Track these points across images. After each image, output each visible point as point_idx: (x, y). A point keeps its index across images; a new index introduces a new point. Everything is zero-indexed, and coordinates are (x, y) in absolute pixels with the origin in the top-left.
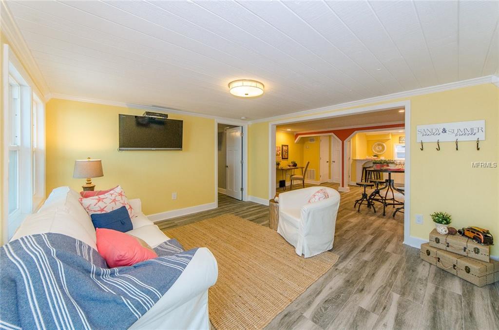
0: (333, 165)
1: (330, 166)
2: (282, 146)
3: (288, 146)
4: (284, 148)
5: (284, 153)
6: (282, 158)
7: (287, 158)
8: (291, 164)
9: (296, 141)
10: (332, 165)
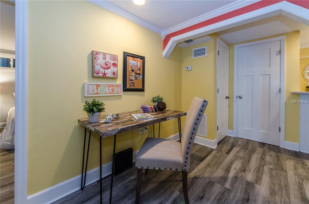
0: (238, 104)
1: (230, 106)
2: (126, 55)
3: (143, 58)
4: (131, 61)
5: (131, 76)
6: (125, 90)
7: (142, 90)
8: (151, 105)
9: (165, 53)
10: (235, 105)
